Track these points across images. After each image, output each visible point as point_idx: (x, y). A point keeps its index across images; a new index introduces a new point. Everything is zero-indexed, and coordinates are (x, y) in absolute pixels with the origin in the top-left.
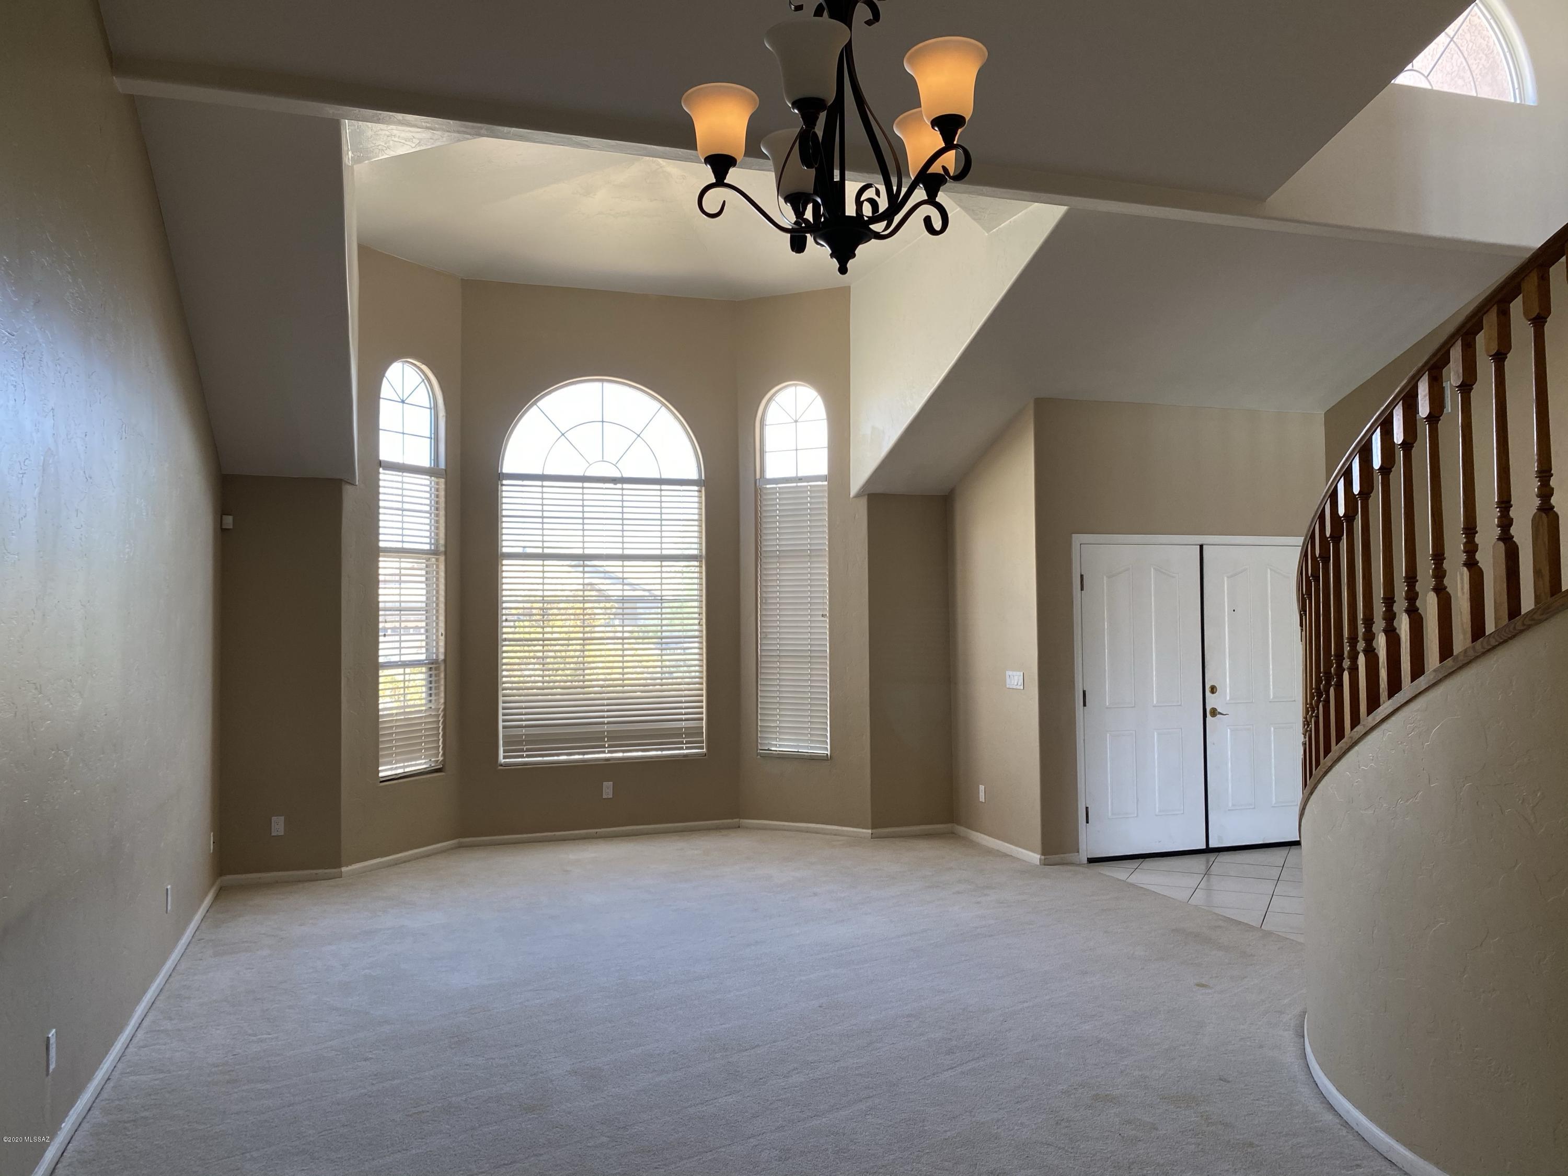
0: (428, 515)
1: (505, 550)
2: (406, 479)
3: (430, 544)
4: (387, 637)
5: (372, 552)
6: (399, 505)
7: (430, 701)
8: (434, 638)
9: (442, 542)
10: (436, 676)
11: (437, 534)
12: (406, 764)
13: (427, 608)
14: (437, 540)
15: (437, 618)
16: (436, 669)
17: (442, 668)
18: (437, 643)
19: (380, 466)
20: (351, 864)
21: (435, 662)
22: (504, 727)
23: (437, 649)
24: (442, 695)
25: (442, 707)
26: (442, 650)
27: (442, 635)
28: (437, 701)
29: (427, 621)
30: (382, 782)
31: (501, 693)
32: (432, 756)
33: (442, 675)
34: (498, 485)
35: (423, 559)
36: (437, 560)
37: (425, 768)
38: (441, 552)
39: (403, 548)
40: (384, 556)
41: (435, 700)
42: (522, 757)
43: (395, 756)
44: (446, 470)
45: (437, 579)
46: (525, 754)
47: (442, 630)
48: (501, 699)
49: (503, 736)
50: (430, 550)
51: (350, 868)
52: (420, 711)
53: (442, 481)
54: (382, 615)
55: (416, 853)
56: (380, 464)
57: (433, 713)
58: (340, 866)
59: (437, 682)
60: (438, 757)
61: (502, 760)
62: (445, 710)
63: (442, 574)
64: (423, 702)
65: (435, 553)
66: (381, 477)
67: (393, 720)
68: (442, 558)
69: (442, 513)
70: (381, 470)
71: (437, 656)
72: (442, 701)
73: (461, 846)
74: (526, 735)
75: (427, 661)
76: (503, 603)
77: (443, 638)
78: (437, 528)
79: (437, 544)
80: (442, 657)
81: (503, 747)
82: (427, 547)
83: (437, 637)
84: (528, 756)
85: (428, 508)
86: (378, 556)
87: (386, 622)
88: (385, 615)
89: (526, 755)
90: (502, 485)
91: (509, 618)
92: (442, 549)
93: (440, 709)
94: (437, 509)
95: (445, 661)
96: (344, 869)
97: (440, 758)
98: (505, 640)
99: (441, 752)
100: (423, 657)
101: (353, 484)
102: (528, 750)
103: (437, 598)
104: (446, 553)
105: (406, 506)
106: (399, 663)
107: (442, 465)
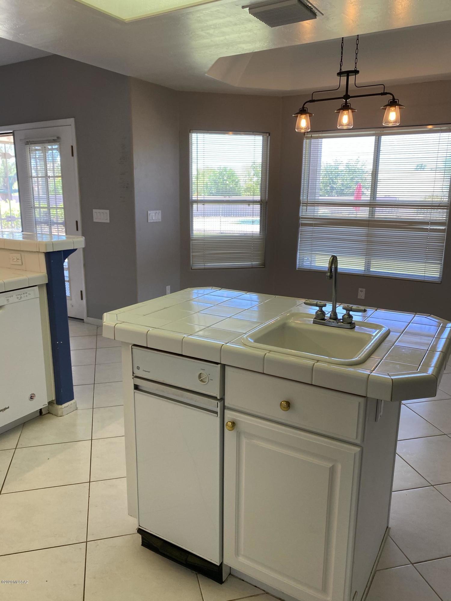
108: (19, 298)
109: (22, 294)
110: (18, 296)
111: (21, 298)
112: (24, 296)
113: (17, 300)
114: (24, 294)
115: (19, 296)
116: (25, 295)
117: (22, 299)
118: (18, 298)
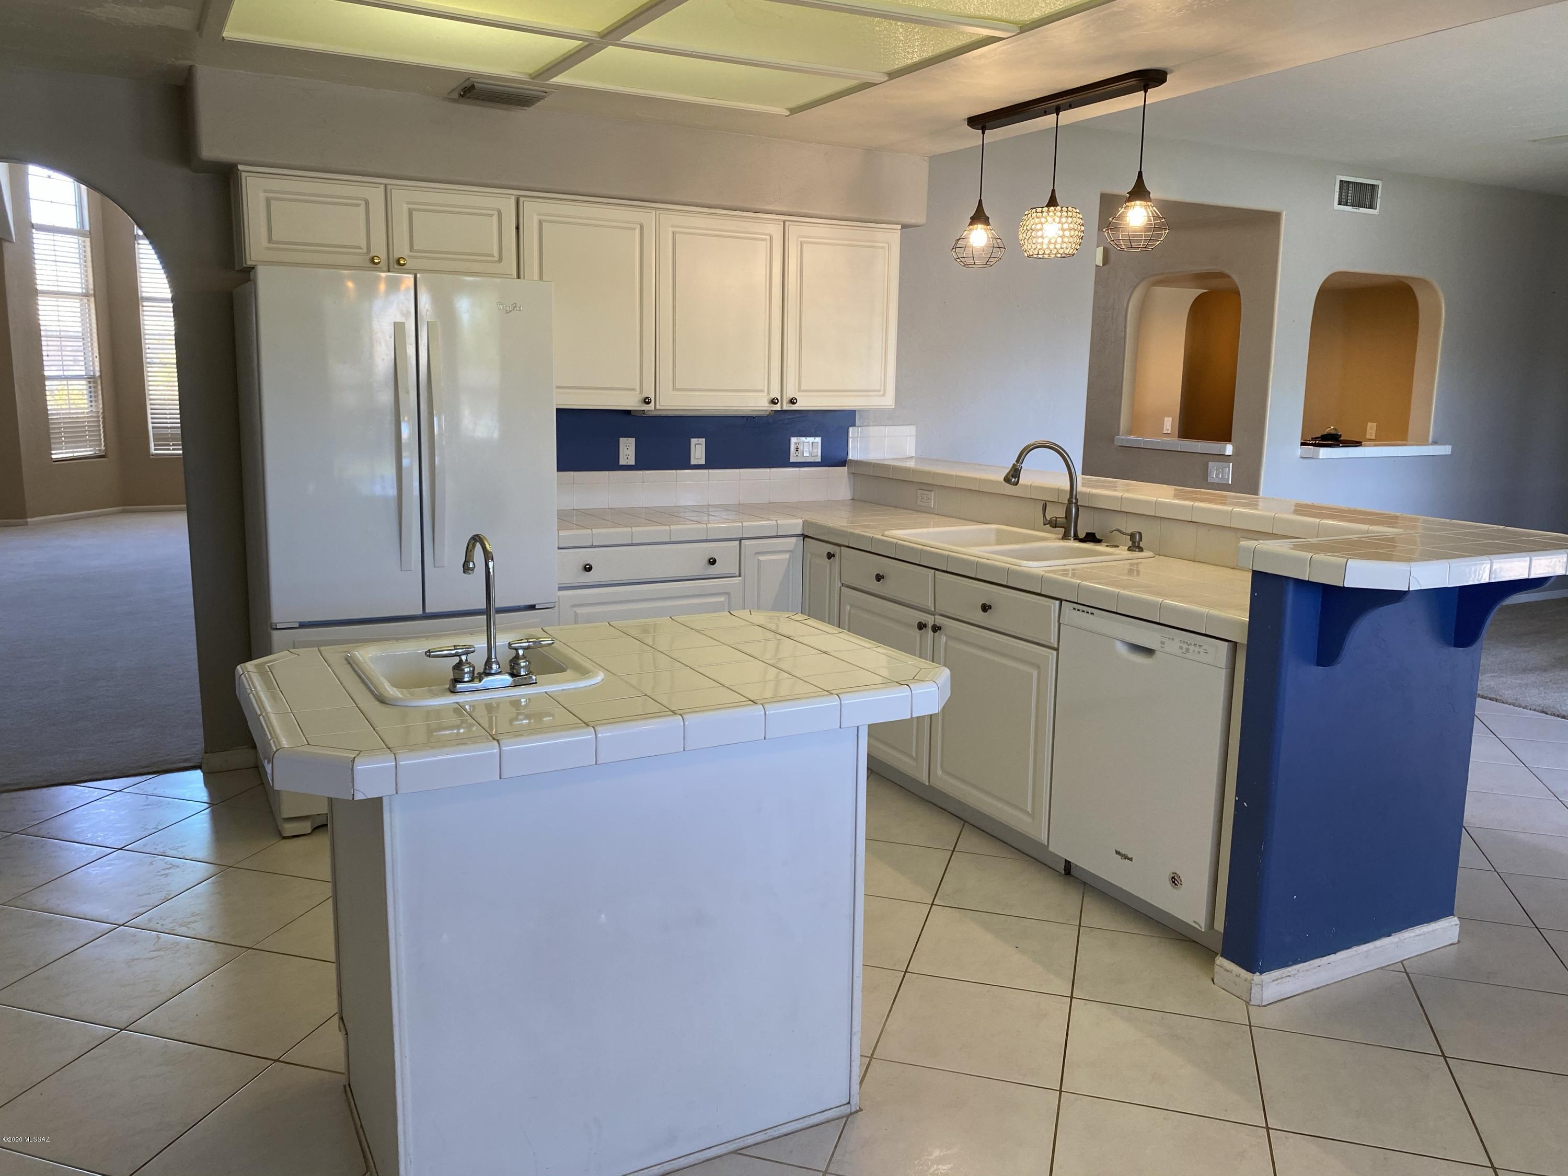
0: (78, 266)
1: (144, 295)
2: (56, 238)
3: (82, 288)
4: (49, 357)
5: (31, 293)
6: (53, 258)
7: (91, 406)
8: (91, 359)
9: (91, 287)
10: (94, 387)
11: (87, 281)
12: (74, 450)
13: (83, 337)
14: (87, 286)
15: (92, 344)
16: (94, 382)
17: (99, 382)
18: (93, 363)
19: (33, 228)
20: (34, 517)
21: (93, 377)
22: (153, 428)
23: (94, 368)
24: (101, 402)
25: (101, 411)
26: (97, 369)
27: (96, 357)
28: (97, 406)
29: (84, 346)
30: (54, 461)
31: (148, 402)
32: (97, 446)
33: (99, 387)
34: (135, 244)
35: (77, 299)
36: (88, 300)
37: (92, 454)
38: (91, 295)
39: (58, 291)
40: (41, 296)
41: (96, 405)
42: (169, 450)
43: (65, 444)
44: (90, 232)
45: (90, 315)
46: (171, 448)
47: (96, 354)
48: (149, 407)
49: (153, 434)
50: (83, 293)
51: (34, 519)
52: (83, 413)
53: (88, 240)
54: (44, 341)
55: (89, 514)
56: (33, 226)
57: (94, 415)
58: (26, 518)
59: (96, 392)
60: (101, 447)
61: (153, 451)
62: (103, 412)
63: (93, 311)
64: (86, 406)
65: (86, 295)
66: (34, 236)
67: (60, 418)
68: (92, 299)
69: (89, 264)
70: (34, 231)
71: (94, 373)
72: (101, 406)
73: (124, 512)
74: (171, 434)
75: (86, 377)
76: (145, 335)
77: (97, 360)
78: (87, 276)
79: (87, 289)
80: (98, 374)
81: (154, 441)
82: (80, 291)
83: (93, 358)
84: (174, 449)
85: (78, 261)
86: (37, 296)
87: (49, 348)
88: (47, 341)
89: (173, 449)
90: (139, 244)
91: (151, 346)
92: (92, 292)
93: (99, 412)
94: (85, 261)
95: (101, 376)
96: (29, 520)
97: (103, 448)
98: (149, 363)
99: (103, 444)
100: (83, 373)
101: (11, 242)
102: (173, 445)
103: (91, 330)
104: (95, 295)
105: (58, 259)
106: (63, 377)
107: (87, 228)
108: (1184, 651)
109: (1193, 644)
110: (1182, 645)
111: (1187, 650)
112: (1194, 651)
113: (1179, 652)
114: (1195, 645)
115: (1185, 646)
116: (1197, 649)
117: (1188, 655)
118: (1181, 648)
